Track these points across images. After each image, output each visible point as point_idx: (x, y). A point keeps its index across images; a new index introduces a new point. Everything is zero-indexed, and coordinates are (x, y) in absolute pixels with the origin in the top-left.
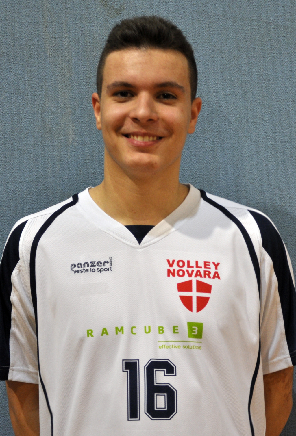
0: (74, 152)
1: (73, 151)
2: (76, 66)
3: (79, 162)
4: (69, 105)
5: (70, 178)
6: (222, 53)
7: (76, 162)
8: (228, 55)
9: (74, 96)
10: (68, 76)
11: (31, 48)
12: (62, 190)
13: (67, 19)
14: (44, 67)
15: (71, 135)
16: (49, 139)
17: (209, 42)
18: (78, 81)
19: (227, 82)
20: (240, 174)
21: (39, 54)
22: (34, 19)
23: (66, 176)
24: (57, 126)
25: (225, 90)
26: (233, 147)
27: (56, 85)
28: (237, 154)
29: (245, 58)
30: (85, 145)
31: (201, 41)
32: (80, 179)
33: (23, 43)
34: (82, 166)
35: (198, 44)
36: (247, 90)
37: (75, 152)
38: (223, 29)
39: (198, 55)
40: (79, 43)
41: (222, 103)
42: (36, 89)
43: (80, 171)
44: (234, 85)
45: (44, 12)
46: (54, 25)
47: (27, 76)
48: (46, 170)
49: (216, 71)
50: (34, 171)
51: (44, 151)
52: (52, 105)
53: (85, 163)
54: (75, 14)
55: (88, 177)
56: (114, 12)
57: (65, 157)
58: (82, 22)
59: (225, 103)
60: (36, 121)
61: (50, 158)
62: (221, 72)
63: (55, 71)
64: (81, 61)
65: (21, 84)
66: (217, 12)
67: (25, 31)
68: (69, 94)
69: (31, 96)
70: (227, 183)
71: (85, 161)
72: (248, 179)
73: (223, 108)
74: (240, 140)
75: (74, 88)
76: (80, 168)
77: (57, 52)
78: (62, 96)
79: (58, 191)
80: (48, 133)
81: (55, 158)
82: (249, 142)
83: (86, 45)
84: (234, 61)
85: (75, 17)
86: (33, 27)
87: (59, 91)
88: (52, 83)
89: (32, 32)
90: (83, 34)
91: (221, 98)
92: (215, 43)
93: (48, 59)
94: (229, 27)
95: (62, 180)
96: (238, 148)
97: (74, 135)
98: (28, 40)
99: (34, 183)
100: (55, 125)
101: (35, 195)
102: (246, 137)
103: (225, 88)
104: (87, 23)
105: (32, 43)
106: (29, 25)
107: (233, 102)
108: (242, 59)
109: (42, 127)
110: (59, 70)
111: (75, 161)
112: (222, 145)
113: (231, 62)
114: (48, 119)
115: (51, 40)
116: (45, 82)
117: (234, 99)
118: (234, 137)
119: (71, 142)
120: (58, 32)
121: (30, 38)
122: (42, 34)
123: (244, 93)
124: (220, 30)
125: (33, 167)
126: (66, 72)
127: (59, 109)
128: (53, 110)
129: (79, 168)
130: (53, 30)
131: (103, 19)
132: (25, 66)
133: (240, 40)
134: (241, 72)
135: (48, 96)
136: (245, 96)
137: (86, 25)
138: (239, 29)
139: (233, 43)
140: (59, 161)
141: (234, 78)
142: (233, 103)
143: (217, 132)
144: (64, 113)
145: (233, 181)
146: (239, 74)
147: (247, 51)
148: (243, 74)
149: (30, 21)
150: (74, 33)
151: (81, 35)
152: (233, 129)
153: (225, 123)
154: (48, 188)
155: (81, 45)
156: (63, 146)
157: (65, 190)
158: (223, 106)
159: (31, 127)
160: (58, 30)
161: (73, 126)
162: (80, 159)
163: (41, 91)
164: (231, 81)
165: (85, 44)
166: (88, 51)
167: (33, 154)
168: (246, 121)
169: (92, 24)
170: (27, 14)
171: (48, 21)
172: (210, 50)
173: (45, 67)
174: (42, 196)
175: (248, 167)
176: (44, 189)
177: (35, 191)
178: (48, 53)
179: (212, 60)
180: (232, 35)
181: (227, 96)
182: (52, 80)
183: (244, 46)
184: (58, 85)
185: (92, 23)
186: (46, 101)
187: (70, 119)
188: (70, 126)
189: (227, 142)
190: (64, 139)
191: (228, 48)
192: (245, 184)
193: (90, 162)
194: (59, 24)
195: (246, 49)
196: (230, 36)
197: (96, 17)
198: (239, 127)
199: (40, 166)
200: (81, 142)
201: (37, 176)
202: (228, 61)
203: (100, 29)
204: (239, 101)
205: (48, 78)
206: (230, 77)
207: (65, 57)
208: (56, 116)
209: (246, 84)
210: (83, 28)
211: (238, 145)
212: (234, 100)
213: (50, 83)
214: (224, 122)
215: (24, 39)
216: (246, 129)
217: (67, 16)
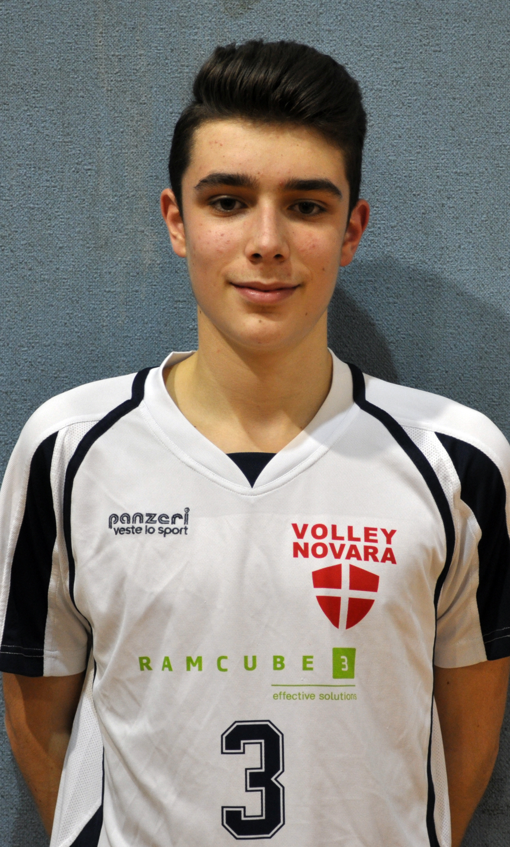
0: (153, 287)
1: (152, 285)
2: (159, 115)
3: (164, 307)
4: (146, 193)
5: (145, 338)
6: (454, 90)
7: (157, 306)
8: (465, 95)
9: (154, 174)
10: (143, 134)
11: (71, 76)
12: (128, 362)
13: (143, 19)
14: (96, 115)
15: (148, 251)
16: (103, 260)
17: (428, 67)
18: (163, 144)
19: (463, 148)
20: (486, 334)
21: (87, 90)
22: (78, 19)
23: (138, 335)
24: (120, 234)
25: (459, 165)
26: (474, 279)
27: (120, 151)
28: (481, 293)
29: (499, 101)
30: (176, 272)
31: (411, 66)
32: (166, 340)
33: (55, 67)
34: (169, 314)
35: (405, 71)
36: (504, 166)
37: (155, 285)
38: (457, 42)
39: (405, 93)
40: (167, 68)
41: (453, 191)
42: (80, 160)
43: (166, 325)
44: (478, 155)
45: (98, 6)
46: (117, 31)
47: (61, 133)
48: (97, 323)
49: (441, 125)
50: (72, 324)
51: (94, 284)
52: (112, 191)
53: (176, 308)
54: (159, 9)
55: (181, 337)
56: (237, 5)
57: (136, 297)
58: (174, 25)
59: (459, 190)
60: (79, 224)
61: (106, 298)
62: (451, 128)
63: (118, 122)
64: (171, 105)
65: (51, 148)
66: (445, 8)
67: (60, 43)
68: (146, 171)
69: (69, 174)
70: (460, 353)
71: (175, 306)
72: (503, 344)
73: (455, 201)
74: (489, 266)
75: (156, 159)
76: (166, 319)
77: (124, 85)
78: (132, 174)
79: (120, 364)
80: (102, 247)
81: (115, 298)
82: (505, 270)
83: (180, 73)
84: (479, 105)
85: (159, 16)
86: (76, 35)
87: (126, 164)
88: (111, 148)
89: (74, 44)
90: (176, 49)
91: (451, 180)
92: (439, 70)
93: (104, 100)
94: (469, 38)
95: (130, 343)
96: (483, 283)
97: (154, 251)
98: (64, 61)
99: (72, 348)
100: (116, 231)
101: (75, 373)
102: (500, 259)
103: (459, 160)
104: (183, 27)
105: (73, 67)
106: (68, 31)
107: (475, 188)
108: (495, 103)
109: (90, 236)
110: (127, 122)
111: (155, 304)
112: (452, 276)
113: (473, 109)
114: (104, 220)
115: (111, 62)
116: (98, 145)
117: (476, 182)
118: (477, 259)
119: (147, 265)
120: (124, 44)
121: (68, 56)
122: (94, 49)
123: (497, 170)
124: (451, 44)
125: (72, 316)
126: (141, 126)
127: (124, 200)
128: (112, 202)
129: (164, 319)
130: (115, 41)
131: (214, 20)
132: (58, 113)
133: (492, 64)
134: (491, 128)
135: (103, 173)
136: (499, 177)
137: (182, 31)
138: (490, 42)
139: (476, 70)
140: (123, 304)
141: (477, 140)
142: (476, 190)
143: (443, 248)
144: (136, 208)
145: (473, 349)
146: (487, 132)
147: (504, 86)
148: (496, 133)
149: (69, 24)
150: (156, 47)
151: (171, 52)
152: (474, 243)
153: (458, 232)
154: (101, 358)
155: (171, 72)
156: (131, 274)
157: (136, 362)
158: (454, 198)
159: (69, 235)
160: (124, 40)
161: (152, 234)
162: (166, 301)
163: (90, 163)
164: (472, 146)
165: (179, 70)
166: (185, 83)
167: (71, 290)
168: (500, 227)
169: (194, 29)
170: (63, 9)
171: (105, 23)
172: (429, 83)
173: (99, 115)
174: (88, 373)
175: (504, 321)
176: (93, 360)
177: (74, 363)
178: (104, 87)
179: (433, 104)
180: (474, 52)
181: (462, 176)
182: (111, 141)
183: (498, 76)
184: (123, 151)
185: (194, 27)
186: (99, 184)
187: (146, 219)
188: (145, 235)
189: (462, 270)
190: (133, 259)
191: (466, 80)
192: (497, 355)
193: (185, 308)
194: (127, 29)
195: (502, 82)
196: (471, 56)
197: (202, 15)
198: (486, 240)
199: (86, 314)
200: (169, 267)
201: (79, 334)
202: (465, 105)
203: (208, 40)
204: (488, 187)
205: (103, 137)
206: (468, 138)
207: (139, 96)
208: (118, 213)
209: (502, 152)
210: (174, 37)
211: (483, 276)
212: (477, 185)
213: (108, 147)
214: (457, 229)
215: (58, 59)
216: (500, 244)
217: (144, 13)
